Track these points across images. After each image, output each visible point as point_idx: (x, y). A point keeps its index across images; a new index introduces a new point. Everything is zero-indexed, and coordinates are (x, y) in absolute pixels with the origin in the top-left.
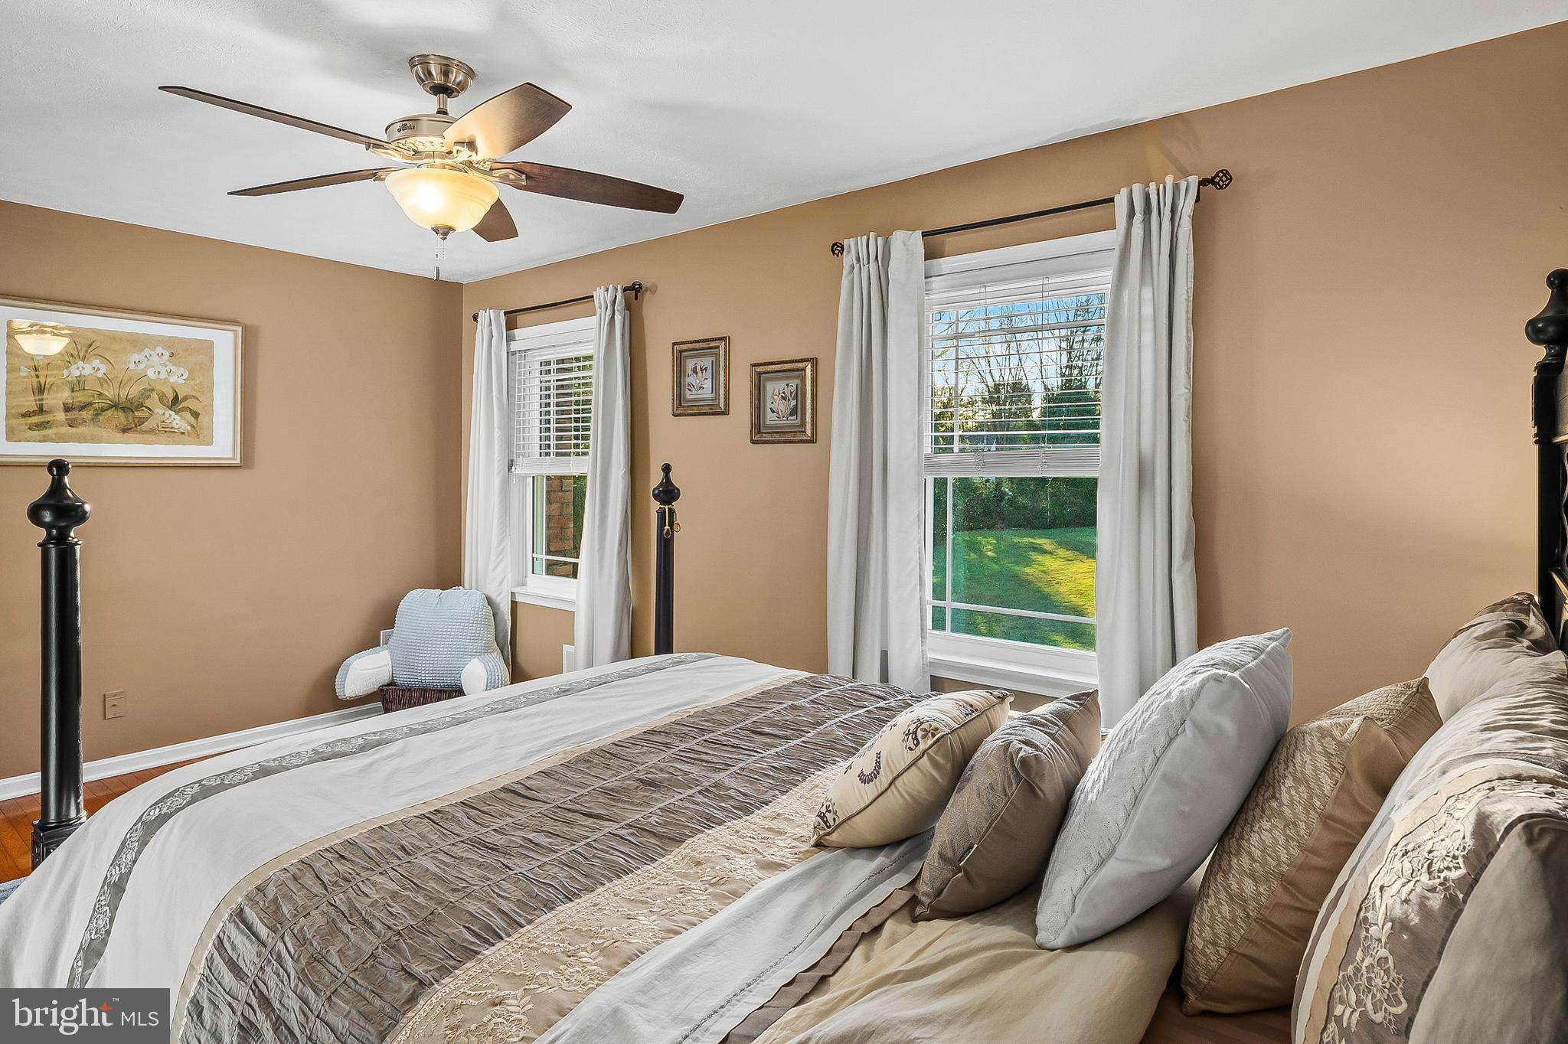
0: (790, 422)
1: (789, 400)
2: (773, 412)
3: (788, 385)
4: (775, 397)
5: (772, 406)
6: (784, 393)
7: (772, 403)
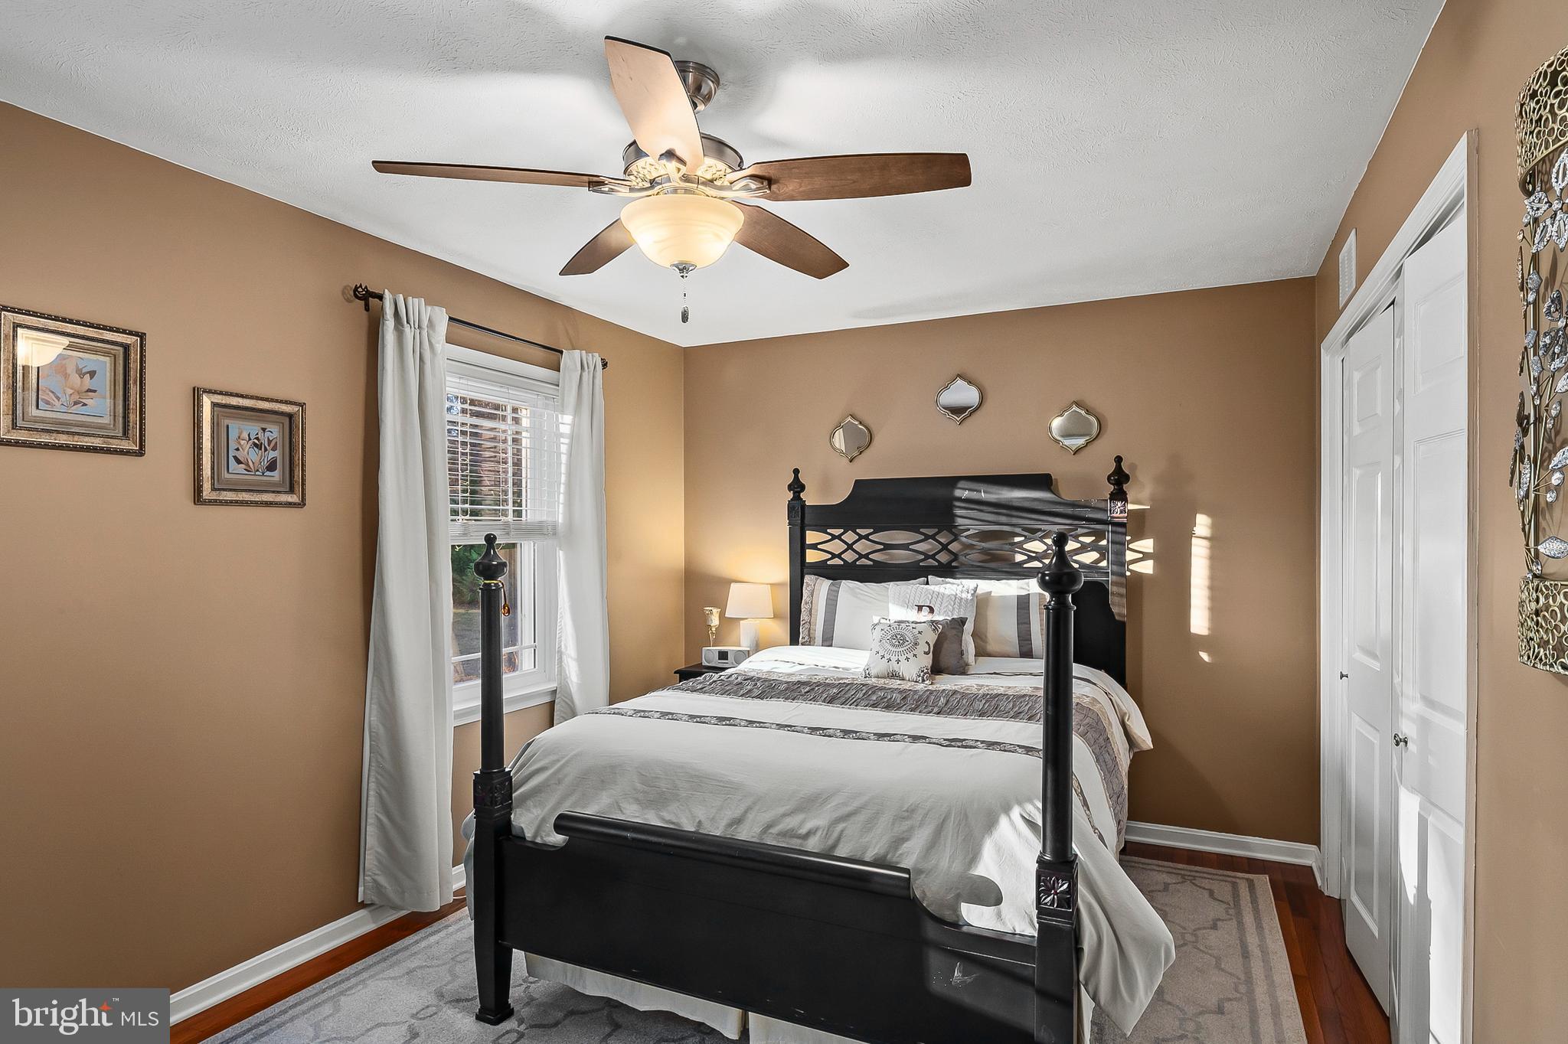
0: (268, 479)
1: (266, 450)
2: (239, 462)
3: (264, 430)
4: (242, 442)
5: (237, 454)
6: (257, 439)
7: (238, 449)
